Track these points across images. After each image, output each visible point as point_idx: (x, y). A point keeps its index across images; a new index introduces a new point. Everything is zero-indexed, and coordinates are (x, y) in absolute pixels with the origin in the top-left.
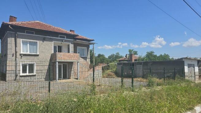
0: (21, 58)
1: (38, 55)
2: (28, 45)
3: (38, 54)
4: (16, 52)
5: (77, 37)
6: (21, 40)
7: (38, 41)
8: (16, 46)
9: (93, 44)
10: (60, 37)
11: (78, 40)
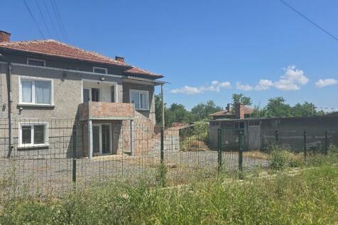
0: (20, 114)
1: (52, 108)
2: (34, 87)
3: (53, 104)
4: (10, 102)
5: (129, 71)
6: (19, 77)
7: (52, 80)
8: (9, 91)
9: (162, 84)
10: (96, 71)
11: (131, 77)
